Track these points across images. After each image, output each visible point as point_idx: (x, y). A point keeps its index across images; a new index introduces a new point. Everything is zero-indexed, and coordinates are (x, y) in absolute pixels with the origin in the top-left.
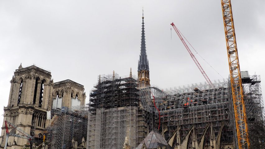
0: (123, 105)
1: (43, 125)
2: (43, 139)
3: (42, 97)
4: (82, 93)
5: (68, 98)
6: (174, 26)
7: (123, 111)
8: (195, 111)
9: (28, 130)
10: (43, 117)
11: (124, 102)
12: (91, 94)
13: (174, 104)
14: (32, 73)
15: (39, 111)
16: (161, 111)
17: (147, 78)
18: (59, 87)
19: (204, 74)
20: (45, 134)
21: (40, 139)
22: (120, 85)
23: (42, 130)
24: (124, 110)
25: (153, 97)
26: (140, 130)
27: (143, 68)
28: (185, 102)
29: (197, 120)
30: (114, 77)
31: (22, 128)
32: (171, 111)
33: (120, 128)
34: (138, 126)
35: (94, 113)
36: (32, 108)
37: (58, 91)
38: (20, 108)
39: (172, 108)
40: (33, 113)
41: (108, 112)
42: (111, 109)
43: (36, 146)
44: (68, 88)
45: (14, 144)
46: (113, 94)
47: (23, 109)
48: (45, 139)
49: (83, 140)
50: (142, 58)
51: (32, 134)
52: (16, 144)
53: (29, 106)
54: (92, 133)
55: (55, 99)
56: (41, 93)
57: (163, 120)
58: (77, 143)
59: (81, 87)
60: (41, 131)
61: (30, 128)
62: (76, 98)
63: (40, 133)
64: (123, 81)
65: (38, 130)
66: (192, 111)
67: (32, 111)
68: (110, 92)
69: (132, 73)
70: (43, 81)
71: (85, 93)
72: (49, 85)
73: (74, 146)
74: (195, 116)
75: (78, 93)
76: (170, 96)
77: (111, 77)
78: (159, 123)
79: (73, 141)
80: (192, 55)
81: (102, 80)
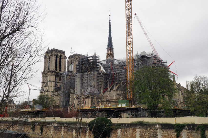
3: (61, 65)
9: (53, 84)
13: (121, 68)
14: (53, 53)
15: (59, 73)
16: (114, 72)
21: (60, 88)
22: (89, 60)
24: (90, 73)
31: (50, 83)
32: (119, 72)
34: (98, 82)
36: (55, 72)
37: (72, 60)
38: (48, 72)
40: (55, 74)
42: (85, 73)
43: (56, 92)
44: (76, 58)
45: (47, 91)
47: (50, 73)
51: (56, 85)
52: (48, 91)
53: (53, 71)
55: (70, 65)
56: (60, 63)
60: (61, 84)
61: (54, 83)
65: (59, 83)
70: (61, 56)
79: (71, 89)
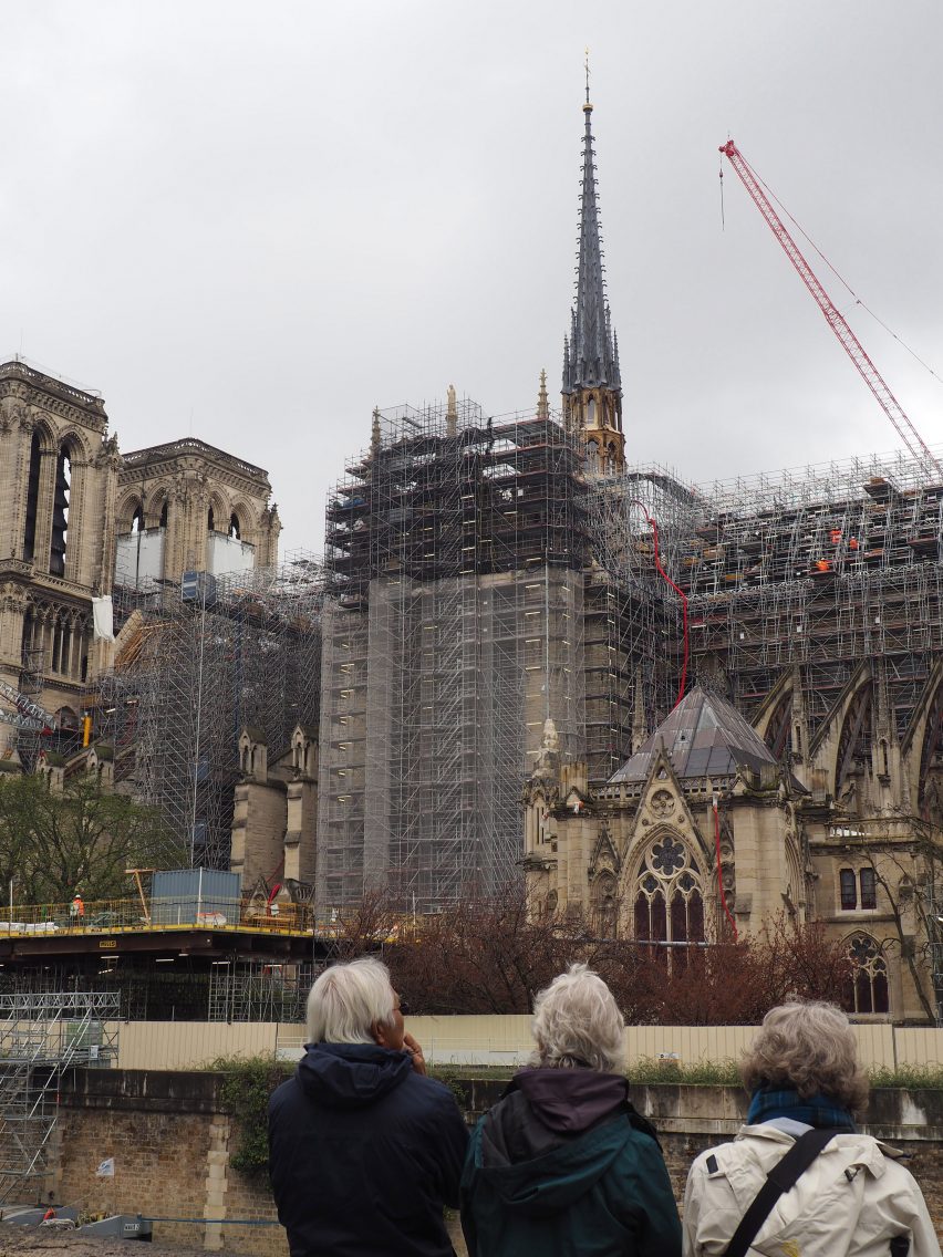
0: (505, 561)
1: (75, 666)
2: (82, 735)
3: (65, 526)
4: (260, 509)
5: (193, 534)
6: (735, 157)
7: (507, 592)
8: (874, 592)
10: (73, 626)
11: (510, 547)
12: (336, 505)
13: (758, 562)
14: (9, 402)
15: (55, 596)
16: (691, 597)
17: (611, 429)
18: (145, 476)
19: (895, 413)
20: (88, 710)
21: (65, 734)
22: (490, 460)
23: (71, 689)
24: (513, 586)
25: (651, 522)
26: (595, 691)
27: (591, 377)
28: (815, 548)
29: (882, 639)
30: (452, 418)
32: (747, 593)
33: (495, 678)
34: (587, 671)
35: (357, 605)
36: (22, 580)
37: (139, 494)
39: (752, 580)
40: (26, 603)
41: (427, 597)
42: (443, 583)
43: (55, 769)
44: (192, 482)
46: (453, 505)
48: (91, 735)
49: (298, 737)
50: (586, 323)
53: (5, 567)
54: (344, 706)
55: (126, 536)
56: (60, 504)
57: (701, 641)
58: (265, 754)
59: (256, 480)
60: (67, 695)
61: (14, 681)
62: (231, 532)
63: (64, 703)
64: (503, 442)
65: (56, 692)
66: (858, 593)
67: (19, 592)
68: (437, 495)
69: (548, 399)
70: (69, 446)
71: (274, 510)
72: (98, 466)
73: (249, 768)
74: (873, 620)
75: (240, 507)
76: (736, 521)
77: (441, 421)
78: (682, 656)
79: (244, 742)
80: (832, 314)
81: (394, 433)
